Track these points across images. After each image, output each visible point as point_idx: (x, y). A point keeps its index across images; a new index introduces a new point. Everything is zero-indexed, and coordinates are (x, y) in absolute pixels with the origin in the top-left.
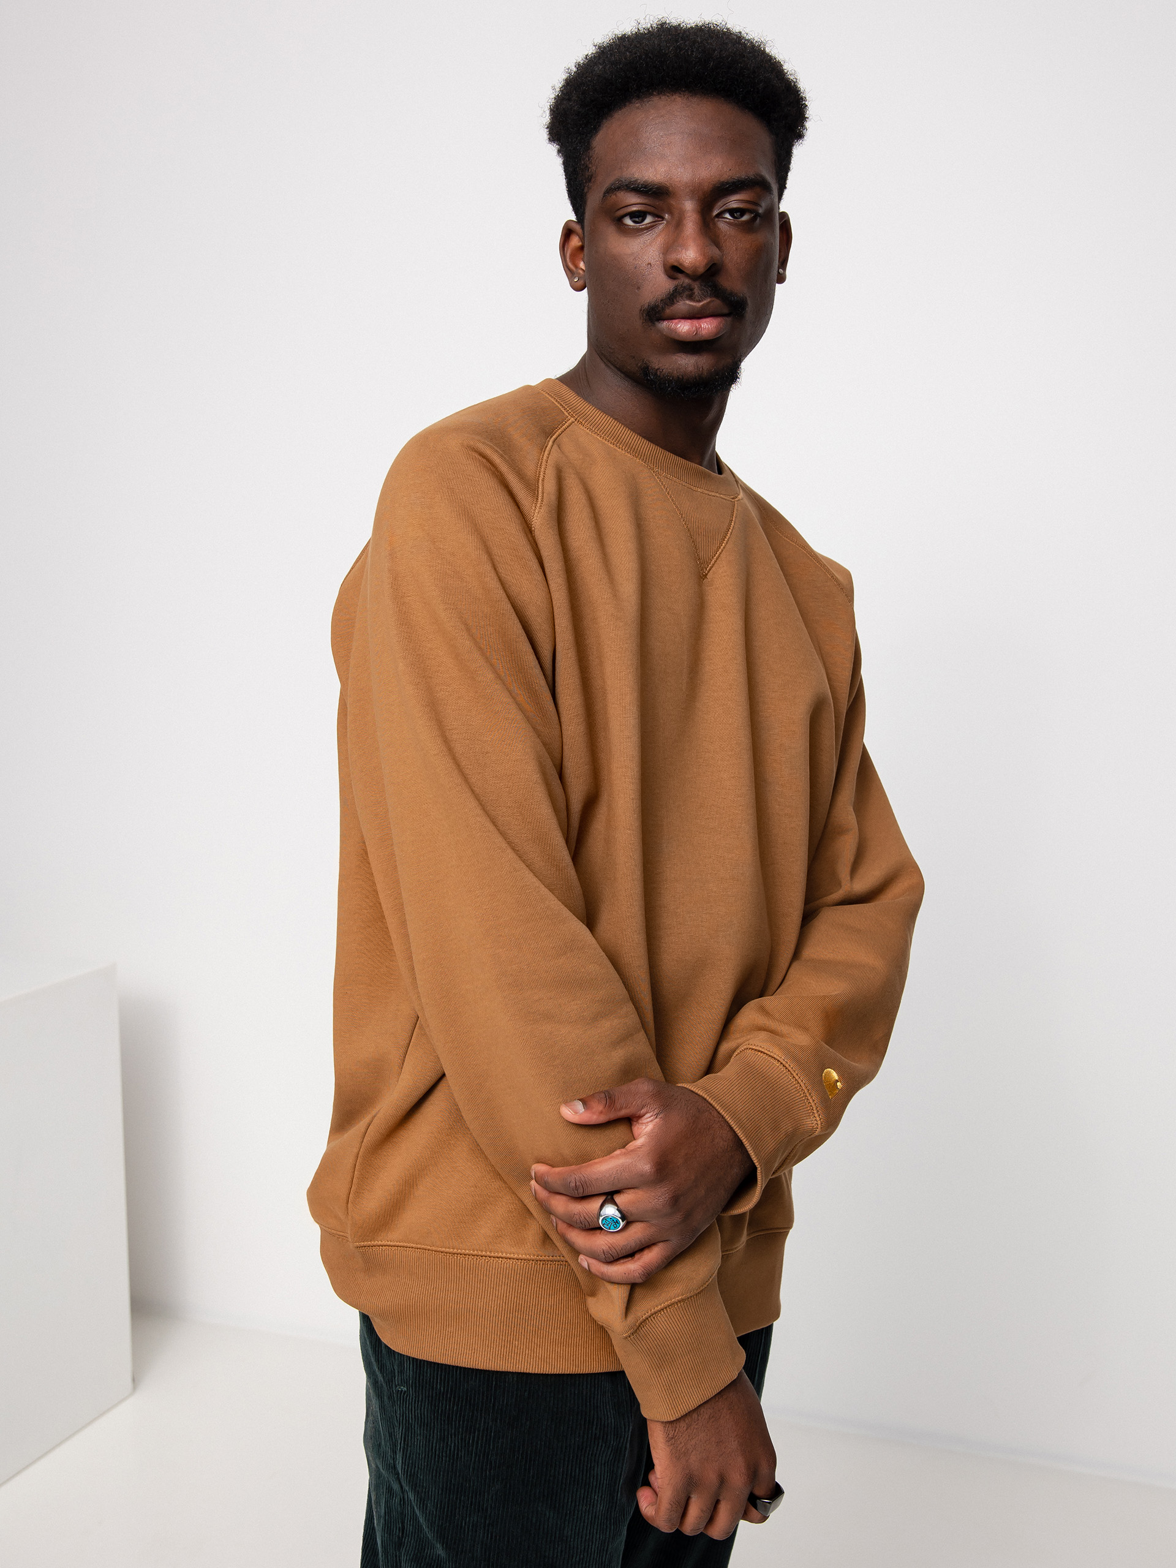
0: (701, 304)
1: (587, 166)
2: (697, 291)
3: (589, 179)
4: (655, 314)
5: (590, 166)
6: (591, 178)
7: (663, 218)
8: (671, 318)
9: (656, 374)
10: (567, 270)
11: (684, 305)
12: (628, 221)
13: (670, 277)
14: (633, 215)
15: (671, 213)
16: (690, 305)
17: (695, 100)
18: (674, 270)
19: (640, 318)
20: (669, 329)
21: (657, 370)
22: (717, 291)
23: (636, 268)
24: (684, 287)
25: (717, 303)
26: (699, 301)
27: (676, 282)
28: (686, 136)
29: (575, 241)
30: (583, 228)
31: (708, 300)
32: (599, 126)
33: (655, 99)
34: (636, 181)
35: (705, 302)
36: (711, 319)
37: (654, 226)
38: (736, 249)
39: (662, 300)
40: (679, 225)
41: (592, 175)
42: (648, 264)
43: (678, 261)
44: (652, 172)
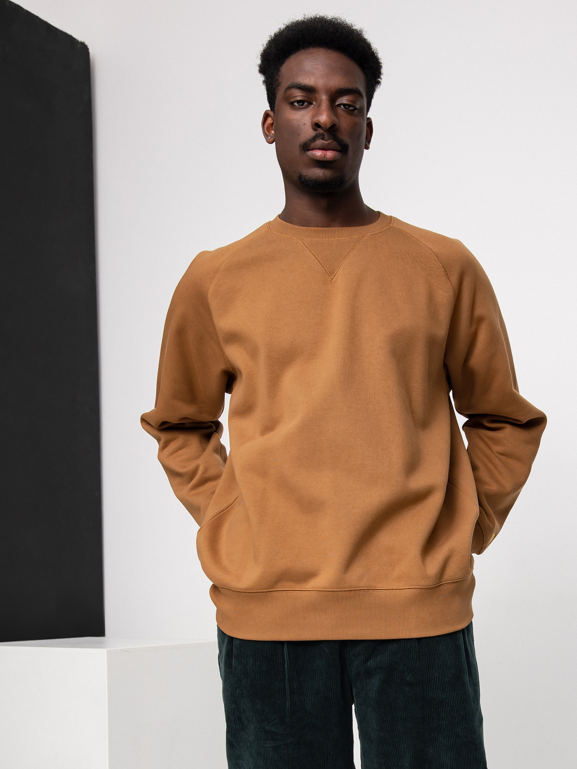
0: (328, 142)
1: (277, 79)
2: (326, 137)
3: (278, 86)
4: (306, 147)
5: (279, 79)
6: (279, 85)
7: (312, 104)
8: (313, 149)
9: (305, 178)
10: (265, 134)
11: (320, 142)
12: (296, 104)
13: (314, 130)
14: (298, 102)
15: (316, 101)
16: (322, 142)
17: (330, 51)
18: (317, 126)
19: (299, 149)
20: (312, 154)
21: (306, 176)
22: (335, 138)
23: (298, 125)
24: (320, 134)
25: (335, 143)
26: (327, 141)
27: (316, 132)
28: (325, 66)
29: (269, 121)
30: (274, 112)
31: (331, 141)
32: (284, 61)
33: (311, 50)
34: (300, 84)
35: (329, 141)
36: (331, 151)
37: (307, 107)
38: (345, 122)
39: (310, 140)
40: (319, 106)
41: (280, 83)
42: (304, 124)
43: (318, 120)
44: (308, 81)
